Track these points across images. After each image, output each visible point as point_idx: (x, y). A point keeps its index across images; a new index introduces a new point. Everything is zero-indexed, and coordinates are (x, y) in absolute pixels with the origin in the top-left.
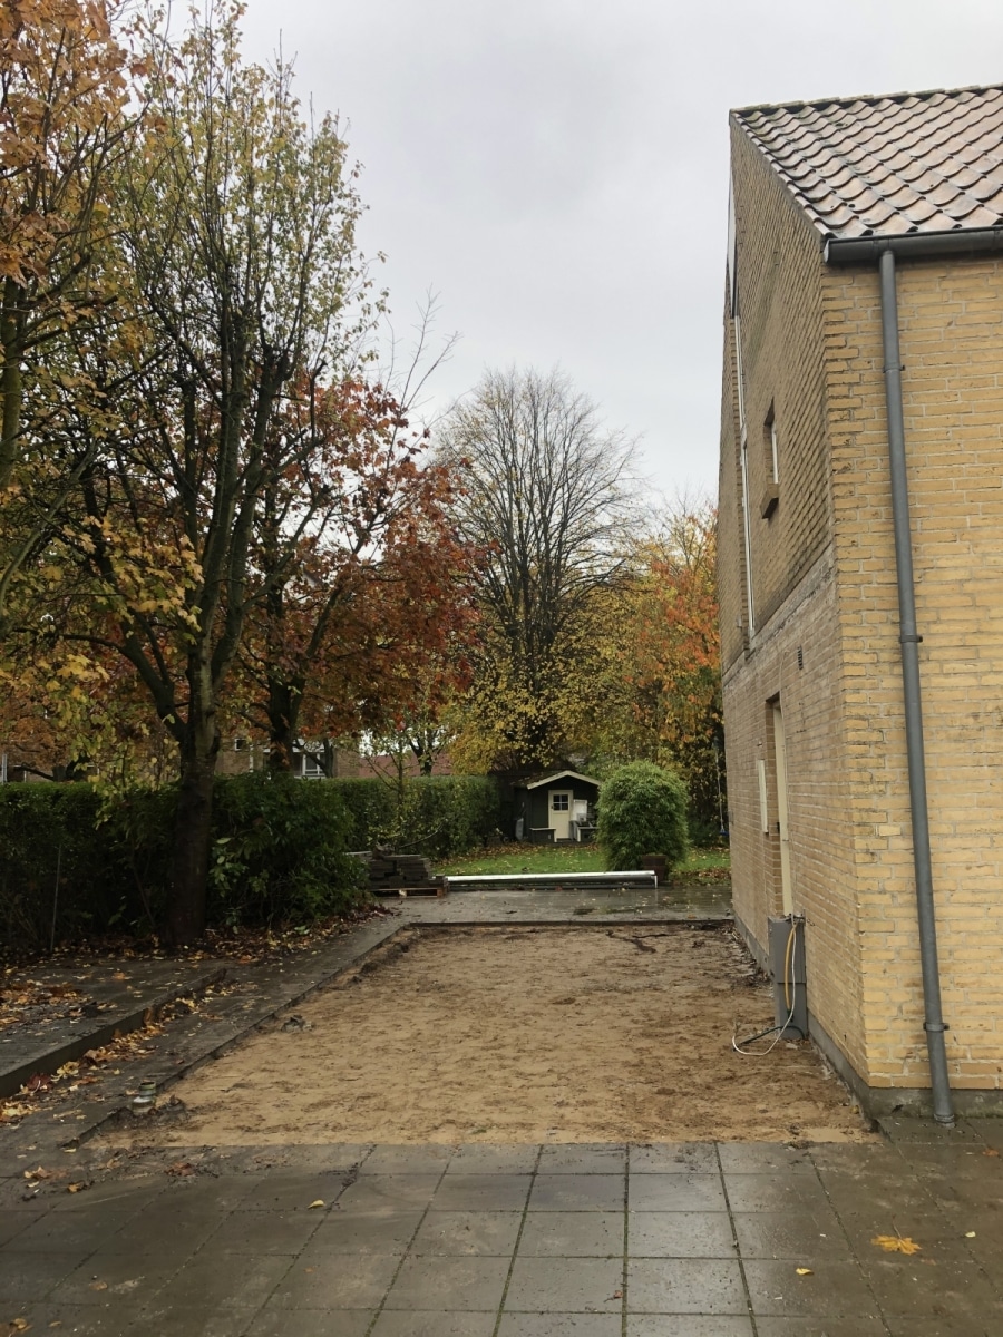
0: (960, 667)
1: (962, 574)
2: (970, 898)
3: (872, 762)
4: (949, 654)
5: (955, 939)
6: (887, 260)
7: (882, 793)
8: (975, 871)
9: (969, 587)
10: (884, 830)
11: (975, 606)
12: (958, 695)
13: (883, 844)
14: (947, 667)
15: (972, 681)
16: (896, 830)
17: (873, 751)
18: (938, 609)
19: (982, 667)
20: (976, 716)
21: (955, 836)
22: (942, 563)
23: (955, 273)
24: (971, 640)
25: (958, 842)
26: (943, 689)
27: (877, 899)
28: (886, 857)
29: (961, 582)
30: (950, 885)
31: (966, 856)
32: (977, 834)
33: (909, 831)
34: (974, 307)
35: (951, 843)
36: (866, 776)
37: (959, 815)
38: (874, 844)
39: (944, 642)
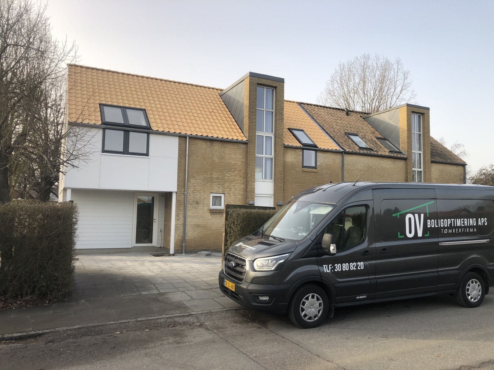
0: (192, 195)
1: (193, 182)
2: (190, 225)
3: (179, 207)
4: (190, 193)
5: (188, 231)
6: (188, 137)
7: (180, 211)
8: (191, 222)
9: (194, 184)
10: (180, 216)
11: (194, 187)
12: (191, 198)
13: (180, 218)
14: (190, 195)
15: (193, 197)
16: (182, 216)
17: (180, 205)
18: (190, 187)
19: (195, 195)
20: (193, 201)
21: (189, 217)
22: (191, 181)
23: (196, 141)
24: (194, 191)
25: (189, 218)
26: (189, 197)
27: (178, 225)
28: (180, 220)
29: (193, 183)
30: (188, 224)
31: (190, 220)
32: (192, 217)
33: (183, 216)
34: (198, 146)
35: (188, 218)
36: (178, 209)
37: (190, 214)
38: (179, 218)
39: (190, 191)
